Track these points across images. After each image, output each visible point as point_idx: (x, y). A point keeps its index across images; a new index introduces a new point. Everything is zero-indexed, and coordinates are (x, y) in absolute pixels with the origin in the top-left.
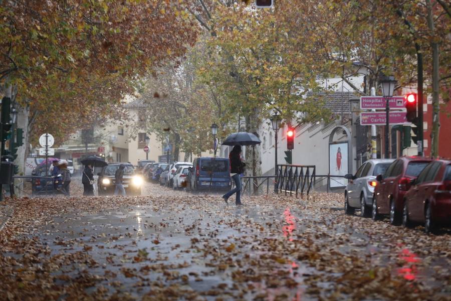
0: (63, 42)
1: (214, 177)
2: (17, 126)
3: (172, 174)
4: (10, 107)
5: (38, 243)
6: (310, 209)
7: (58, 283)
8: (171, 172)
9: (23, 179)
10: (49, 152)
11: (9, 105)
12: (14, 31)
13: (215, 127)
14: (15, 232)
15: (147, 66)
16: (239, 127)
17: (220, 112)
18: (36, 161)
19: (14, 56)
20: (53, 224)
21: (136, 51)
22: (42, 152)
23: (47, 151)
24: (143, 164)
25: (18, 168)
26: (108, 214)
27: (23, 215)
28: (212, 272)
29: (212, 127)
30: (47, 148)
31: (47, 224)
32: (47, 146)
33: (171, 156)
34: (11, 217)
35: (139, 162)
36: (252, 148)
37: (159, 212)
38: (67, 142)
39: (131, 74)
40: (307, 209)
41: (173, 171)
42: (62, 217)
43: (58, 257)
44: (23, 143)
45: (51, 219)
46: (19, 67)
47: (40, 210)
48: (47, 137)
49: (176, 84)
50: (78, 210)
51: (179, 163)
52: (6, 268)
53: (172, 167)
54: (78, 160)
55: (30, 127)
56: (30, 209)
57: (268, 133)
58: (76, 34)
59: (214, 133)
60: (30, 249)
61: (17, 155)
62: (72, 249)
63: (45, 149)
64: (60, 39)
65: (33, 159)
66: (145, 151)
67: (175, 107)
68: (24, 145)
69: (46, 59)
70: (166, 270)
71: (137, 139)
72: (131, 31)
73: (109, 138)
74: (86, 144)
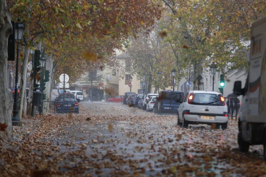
0: (74, 15)
1: (173, 104)
2: (45, 69)
3: (146, 101)
4: (39, 56)
5: (53, 144)
6: (233, 126)
7: (62, 170)
8: (145, 100)
9: (49, 103)
10: (65, 86)
11: (39, 55)
12: (43, 7)
13: (174, 72)
14: (39, 137)
15: (128, 32)
16: (190, 72)
17: (178, 62)
18: (58, 91)
19: (42, 23)
20: (64, 132)
21: (121, 22)
22: (61, 85)
23: (64, 85)
24: (128, 94)
25: (46, 95)
26: (100, 126)
27: (46, 126)
28: (161, 165)
29: (172, 72)
30: (64, 83)
31: (60, 132)
32: (64, 82)
33: (146, 90)
34: (38, 127)
35: (125, 93)
36: (198, 85)
37: (133, 126)
38: (79, 79)
39: (118, 36)
40: (231, 126)
41: (146, 99)
42: (71, 128)
43: (64, 154)
44: (49, 80)
45: (64, 129)
46: (45, 31)
47: (57, 123)
48: (64, 76)
49: (150, 43)
50: (81, 124)
51: (150, 94)
52: (29, 160)
53: (146, 97)
54: (86, 91)
55: (55, 69)
56: (51, 122)
57: (209, 76)
58: (83, 10)
59: (173, 75)
60: (47, 148)
61: (45, 87)
62: (73, 148)
63: (63, 84)
64: (72, 13)
65: (57, 90)
66: (129, 86)
67: (149, 58)
68: (50, 81)
69: (63, 26)
70: (132, 164)
71: (125, 78)
72: (118, 9)
73: (106, 78)
74: (92, 81)
